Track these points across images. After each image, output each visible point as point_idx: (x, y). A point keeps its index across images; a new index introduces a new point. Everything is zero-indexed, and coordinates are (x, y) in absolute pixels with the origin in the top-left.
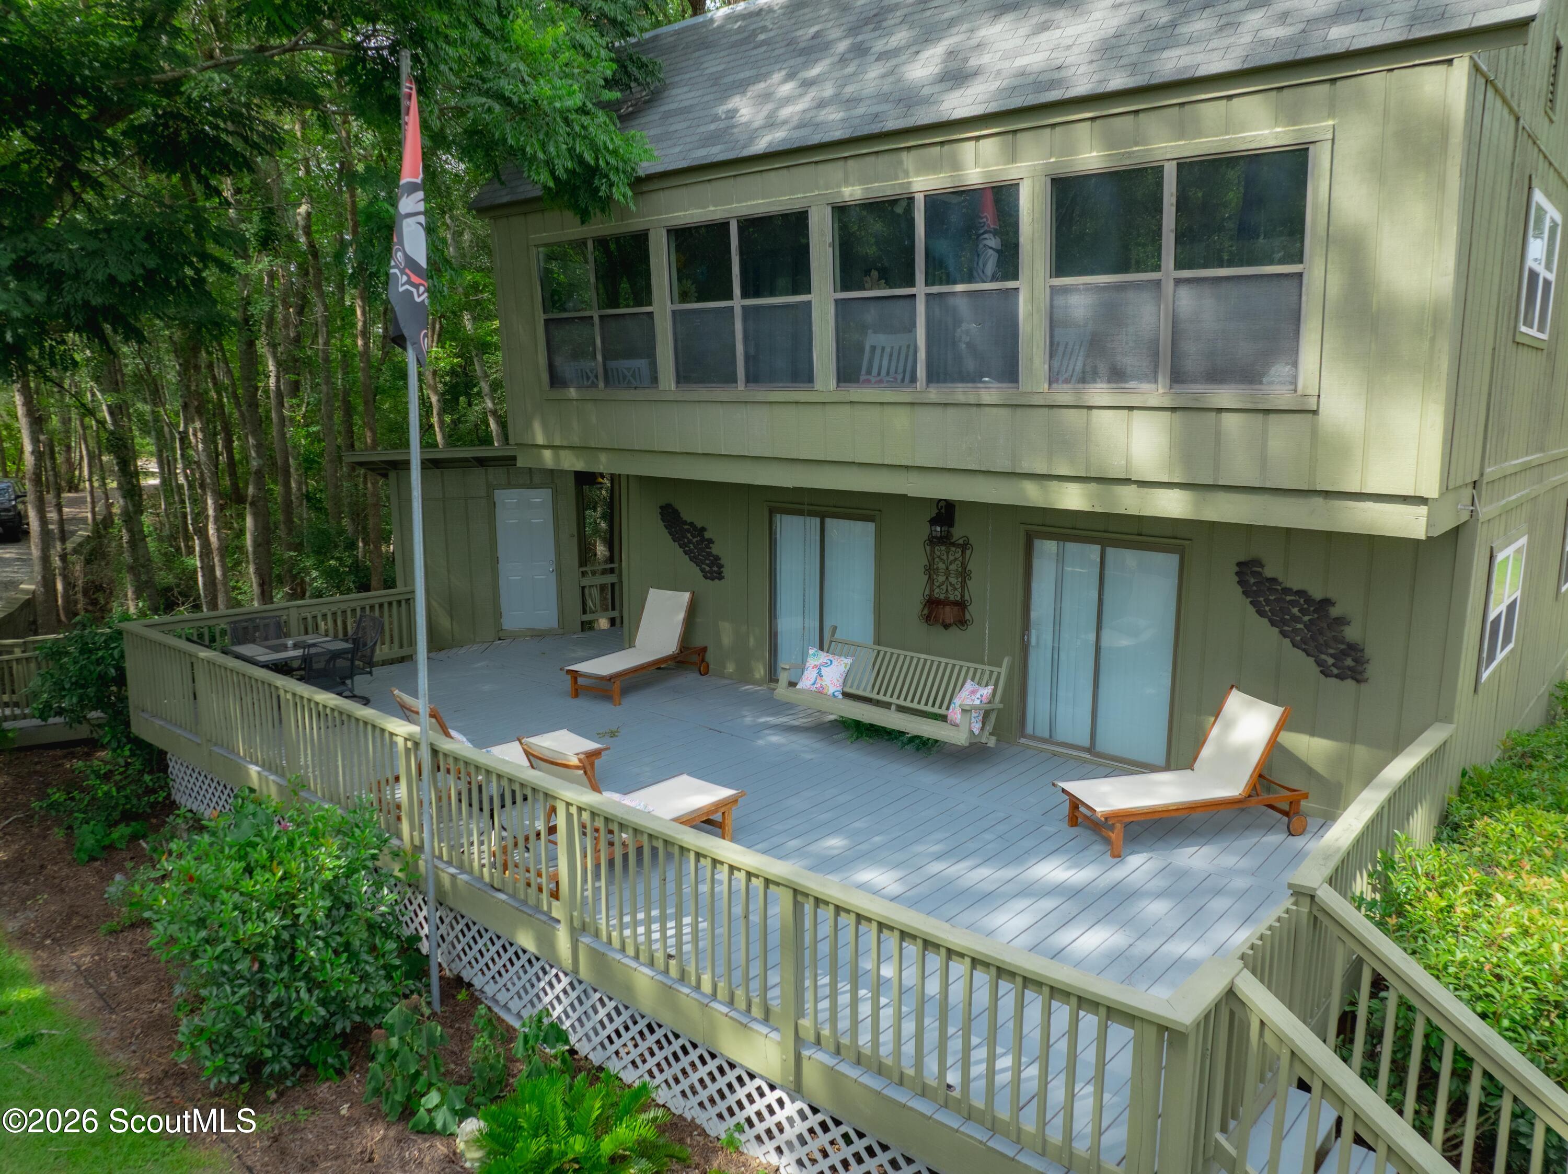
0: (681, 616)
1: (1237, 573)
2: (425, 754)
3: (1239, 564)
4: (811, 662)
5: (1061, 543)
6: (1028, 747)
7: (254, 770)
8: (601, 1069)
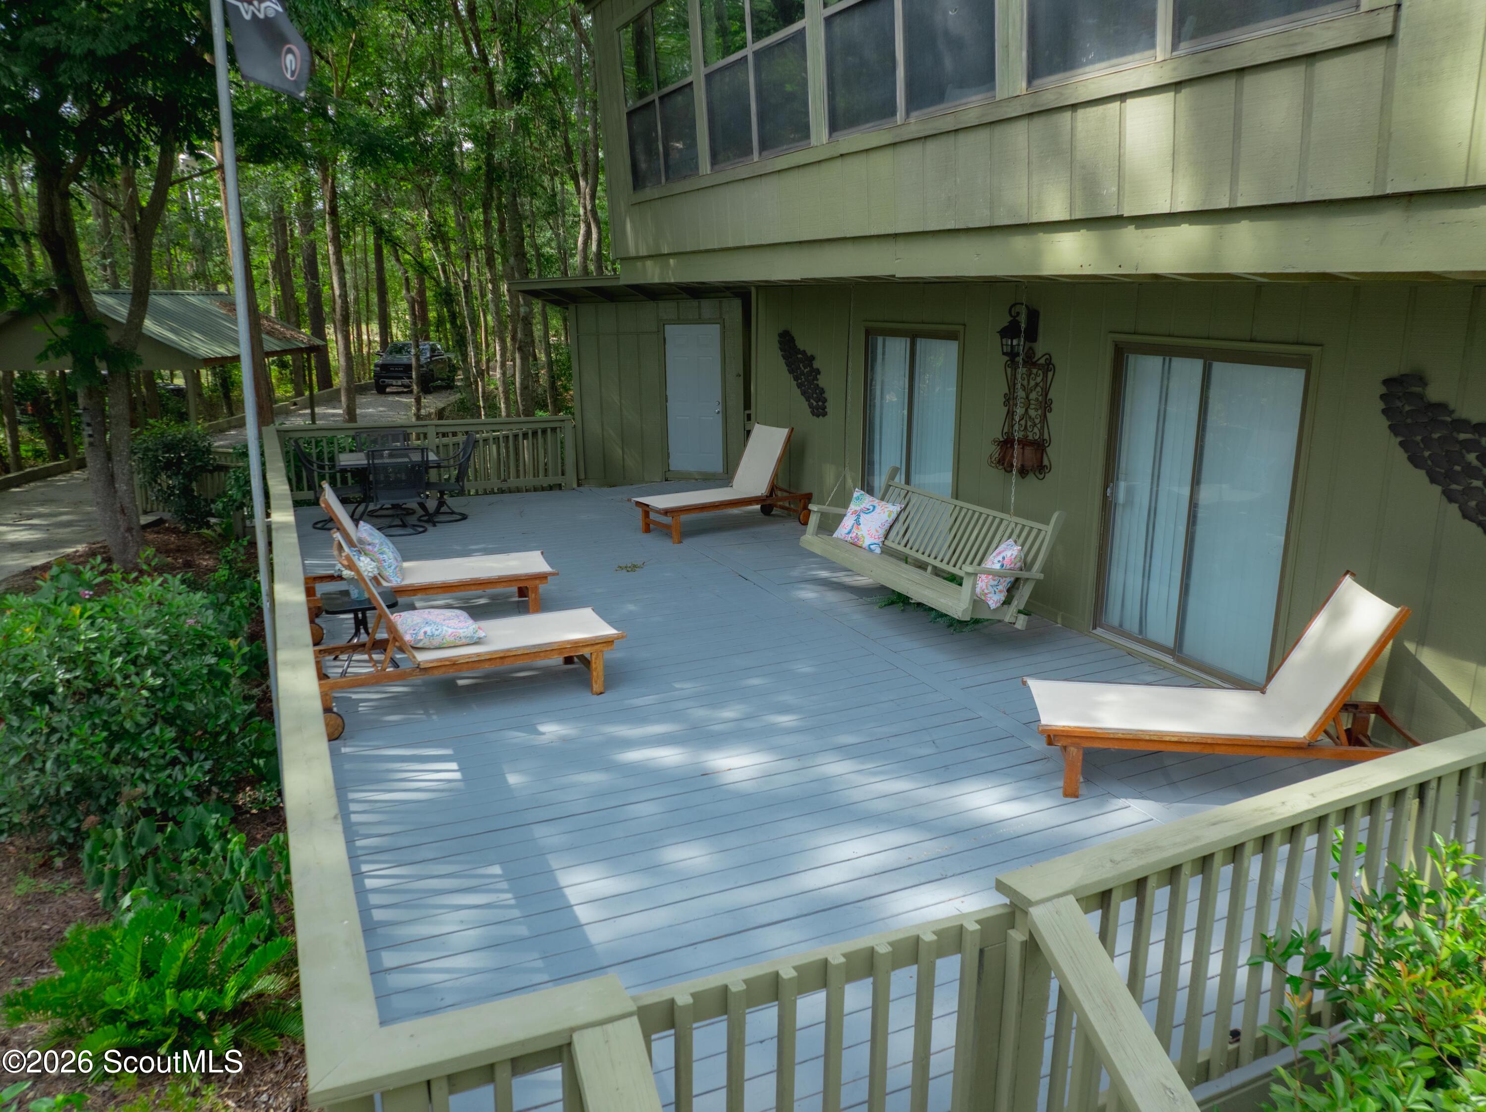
1: (1382, 397)
3: (1386, 382)
4: (852, 507)
5: (1167, 359)
6: (1101, 640)
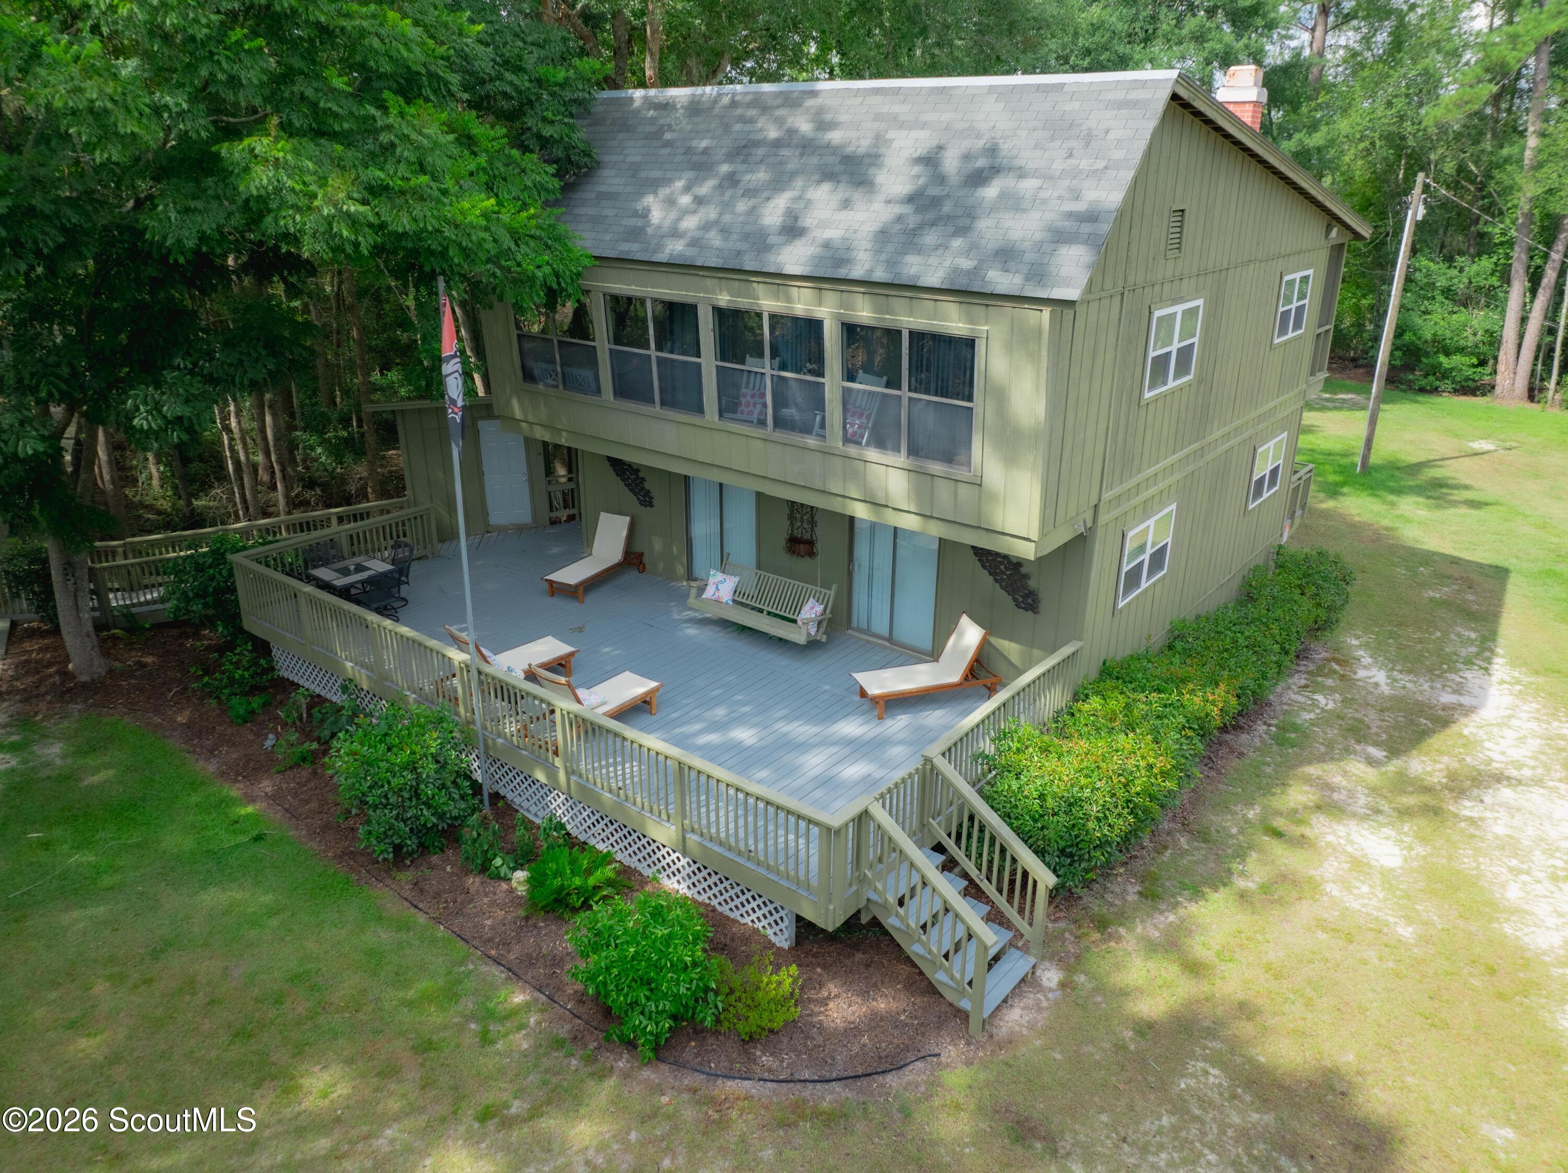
0: (624, 533)
2: (474, 673)
4: (712, 580)
6: (852, 636)
7: (349, 665)
8: (585, 843)
